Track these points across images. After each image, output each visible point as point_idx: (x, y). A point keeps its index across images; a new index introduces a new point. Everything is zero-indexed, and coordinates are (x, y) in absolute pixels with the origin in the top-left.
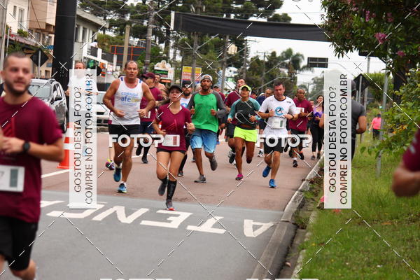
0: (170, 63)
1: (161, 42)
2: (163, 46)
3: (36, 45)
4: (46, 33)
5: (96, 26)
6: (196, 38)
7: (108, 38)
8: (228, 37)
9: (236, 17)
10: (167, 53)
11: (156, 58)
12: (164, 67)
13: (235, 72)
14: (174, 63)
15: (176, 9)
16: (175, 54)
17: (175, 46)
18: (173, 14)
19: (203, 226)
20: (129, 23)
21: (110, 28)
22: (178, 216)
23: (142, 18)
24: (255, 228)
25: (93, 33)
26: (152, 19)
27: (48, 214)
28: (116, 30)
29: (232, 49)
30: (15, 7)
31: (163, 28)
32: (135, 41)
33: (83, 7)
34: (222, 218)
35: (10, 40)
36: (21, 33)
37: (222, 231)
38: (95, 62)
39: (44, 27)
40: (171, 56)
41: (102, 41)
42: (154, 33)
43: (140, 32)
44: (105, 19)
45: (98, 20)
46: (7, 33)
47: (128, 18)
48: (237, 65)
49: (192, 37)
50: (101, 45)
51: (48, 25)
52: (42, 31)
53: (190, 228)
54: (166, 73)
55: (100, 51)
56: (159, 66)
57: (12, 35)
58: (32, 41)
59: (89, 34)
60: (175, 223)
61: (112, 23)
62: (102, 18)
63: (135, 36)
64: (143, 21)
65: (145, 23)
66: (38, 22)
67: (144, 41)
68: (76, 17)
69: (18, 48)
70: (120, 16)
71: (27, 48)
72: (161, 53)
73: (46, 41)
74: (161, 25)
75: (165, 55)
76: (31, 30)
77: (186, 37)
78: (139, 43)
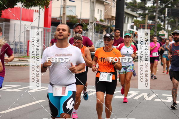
0: (166, 31)
1: (162, 22)
2: (162, 23)
3: (108, 25)
4: (111, 20)
5: (133, 16)
6: (177, 20)
7: (138, 21)
10: (164, 26)
11: (160, 29)
12: (163, 33)
14: (167, 31)
15: (168, 7)
16: (168, 27)
17: (168, 24)
18: (167, 9)
20: (148, 14)
21: (139, 17)
22: (171, 97)
25: (132, 19)
26: (157, 12)
28: (142, 18)
30: (98, 10)
31: (163, 16)
32: (150, 22)
33: (127, 8)
35: (97, 24)
36: (101, 21)
38: (133, 32)
39: (111, 17)
40: (166, 28)
41: (136, 23)
42: (159, 18)
43: (152, 18)
44: (137, 13)
45: (134, 14)
46: (95, 20)
47: (147, 12)
49: (175, 19)
50: (136, 24)
51: (112, 17)
52: (110, 19)
54: (164, 35)
55: (135, 27)
56: (161, 32)
57: (97, 22)
58: (106, 24)
59: (130, 20)
60: (170, 100)
63: (150, 20)
64: (153, 13)
65: (154, 14)
66: (108, 15)
67: (154, 22)
68: (124, 12)
69: (100, 27)
70: (143, 11)
71: (103, 26)
72: (162, 26)
73: (111, 24)
74: (161, 14)
75: (163, 27)
76: (105, 19)
77: (173, 19)
78: (152, 23)
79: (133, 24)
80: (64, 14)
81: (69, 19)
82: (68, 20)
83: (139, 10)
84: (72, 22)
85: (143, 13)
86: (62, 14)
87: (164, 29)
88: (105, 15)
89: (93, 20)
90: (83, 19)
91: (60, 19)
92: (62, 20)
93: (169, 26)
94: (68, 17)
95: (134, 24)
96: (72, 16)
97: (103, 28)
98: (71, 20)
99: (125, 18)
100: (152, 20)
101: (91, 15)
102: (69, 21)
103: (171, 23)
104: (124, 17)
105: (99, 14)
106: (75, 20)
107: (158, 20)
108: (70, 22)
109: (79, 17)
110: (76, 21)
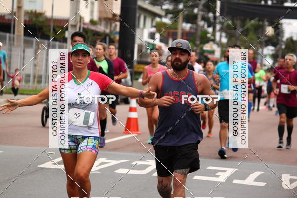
0: (217, 44)
1: (209, 26)
3: (105, 31)
4: (113, 21)
5: (154, 15)
6: (238, 23)
7: (165, 25)
8: (266, 20)
9: (273, 3)
10: (214, 34)
11: (205, 40)
12: (212, 47)
13: (272, 50)
14: (220, 44)
16: (221, 36)
17: (221, 30)
19: (246, 180)
20: (181, 10)
21: (166, 16)
22: (225, 171)
23: (193, 7)
24: (292, 181)
25: (153, 21)
26: (201, 7)
27: (116, 171)
28: (171, 18)
29: (270, 31)
31: (211, 15)
32: (187, 26)
34: (263, 173)
35: (84, 28)
36: (92, 22)
37: (263, 184)
38: (154, 45)
39: (111, 16)
40: (218, 38)
41: (159, 27)
42: (204, 19)
43: (191, 19)
44: (162, 9)
45: (156, 9)
46: (80, 21)
48: (274, 45)
49: (235, 21)
50: (159, 31)
51: (114, 15)
52: (109, 20)
53: (235, 181)
54: (213, 52)
55: (158, 36)
56: (207, 47)
57: (84, 24)
58: (101, 28)
59: (149, 21)
60: (222, 177)
61: (168, 12)
62: (159, 8)
63: (187, 22)
64: (193, 9)
65: (195, 11)
66: (106, 13)
67: (194, 26)
68: (137, 7)
69: (89, 34)
70: (174, 6)
71: (97, 34)
72: (209, 35)
73: (113, 28)
74: (209, 12)
75: (212, 38)
76: (100, 19)
77: (230, 22)
78: (191, 28)
79: (154, 30)
80: (19, 8)
81: (29, 18)
82: (27, 19)
83: (165, 3)
84: (35, 24)
85: (174, 9)
86: (15, 7)
87: (214, 40)
88: (100, 12)
89: (76, 20)
90: (57, 18)
91: (10, 17)
92: (15, 21)
93: (224, 34)
94: (27, 13)
95: (157, 30)
96: (35, 11)
97: (96, 36)
98: (34, 19)
99: (139, 18)
100: (192, 23)
101: (72, 11)
102: (29, 21)
103: (226, 29)
104: (137, 15)
105: (88, 10)
106: (41, 19)
107: (202, 23)
108: (31, 23)
109: (48, 14)
110: (42, 22)
